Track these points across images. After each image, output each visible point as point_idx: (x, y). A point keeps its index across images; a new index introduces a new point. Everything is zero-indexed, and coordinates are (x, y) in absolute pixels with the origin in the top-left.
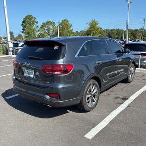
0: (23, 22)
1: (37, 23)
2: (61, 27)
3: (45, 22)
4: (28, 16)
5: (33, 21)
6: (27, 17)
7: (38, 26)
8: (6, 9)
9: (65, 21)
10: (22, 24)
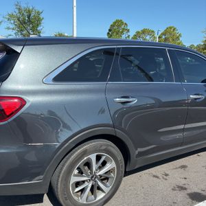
0: (110, 30)
1: (128, 31)
2: (164, 37)
3: (140, 31)
4: (117, 21)
5: (123, 29)
6: (115, 23)
7: (129, 36)
8: (75, 9)
9: (171, 28)
10: (108, 33)
